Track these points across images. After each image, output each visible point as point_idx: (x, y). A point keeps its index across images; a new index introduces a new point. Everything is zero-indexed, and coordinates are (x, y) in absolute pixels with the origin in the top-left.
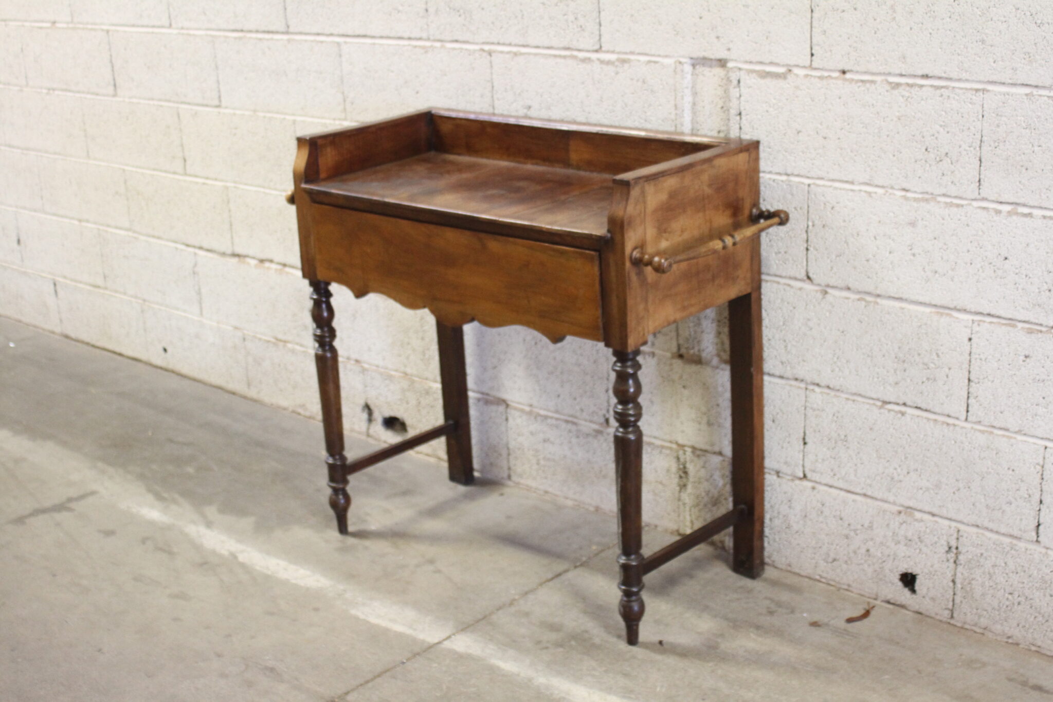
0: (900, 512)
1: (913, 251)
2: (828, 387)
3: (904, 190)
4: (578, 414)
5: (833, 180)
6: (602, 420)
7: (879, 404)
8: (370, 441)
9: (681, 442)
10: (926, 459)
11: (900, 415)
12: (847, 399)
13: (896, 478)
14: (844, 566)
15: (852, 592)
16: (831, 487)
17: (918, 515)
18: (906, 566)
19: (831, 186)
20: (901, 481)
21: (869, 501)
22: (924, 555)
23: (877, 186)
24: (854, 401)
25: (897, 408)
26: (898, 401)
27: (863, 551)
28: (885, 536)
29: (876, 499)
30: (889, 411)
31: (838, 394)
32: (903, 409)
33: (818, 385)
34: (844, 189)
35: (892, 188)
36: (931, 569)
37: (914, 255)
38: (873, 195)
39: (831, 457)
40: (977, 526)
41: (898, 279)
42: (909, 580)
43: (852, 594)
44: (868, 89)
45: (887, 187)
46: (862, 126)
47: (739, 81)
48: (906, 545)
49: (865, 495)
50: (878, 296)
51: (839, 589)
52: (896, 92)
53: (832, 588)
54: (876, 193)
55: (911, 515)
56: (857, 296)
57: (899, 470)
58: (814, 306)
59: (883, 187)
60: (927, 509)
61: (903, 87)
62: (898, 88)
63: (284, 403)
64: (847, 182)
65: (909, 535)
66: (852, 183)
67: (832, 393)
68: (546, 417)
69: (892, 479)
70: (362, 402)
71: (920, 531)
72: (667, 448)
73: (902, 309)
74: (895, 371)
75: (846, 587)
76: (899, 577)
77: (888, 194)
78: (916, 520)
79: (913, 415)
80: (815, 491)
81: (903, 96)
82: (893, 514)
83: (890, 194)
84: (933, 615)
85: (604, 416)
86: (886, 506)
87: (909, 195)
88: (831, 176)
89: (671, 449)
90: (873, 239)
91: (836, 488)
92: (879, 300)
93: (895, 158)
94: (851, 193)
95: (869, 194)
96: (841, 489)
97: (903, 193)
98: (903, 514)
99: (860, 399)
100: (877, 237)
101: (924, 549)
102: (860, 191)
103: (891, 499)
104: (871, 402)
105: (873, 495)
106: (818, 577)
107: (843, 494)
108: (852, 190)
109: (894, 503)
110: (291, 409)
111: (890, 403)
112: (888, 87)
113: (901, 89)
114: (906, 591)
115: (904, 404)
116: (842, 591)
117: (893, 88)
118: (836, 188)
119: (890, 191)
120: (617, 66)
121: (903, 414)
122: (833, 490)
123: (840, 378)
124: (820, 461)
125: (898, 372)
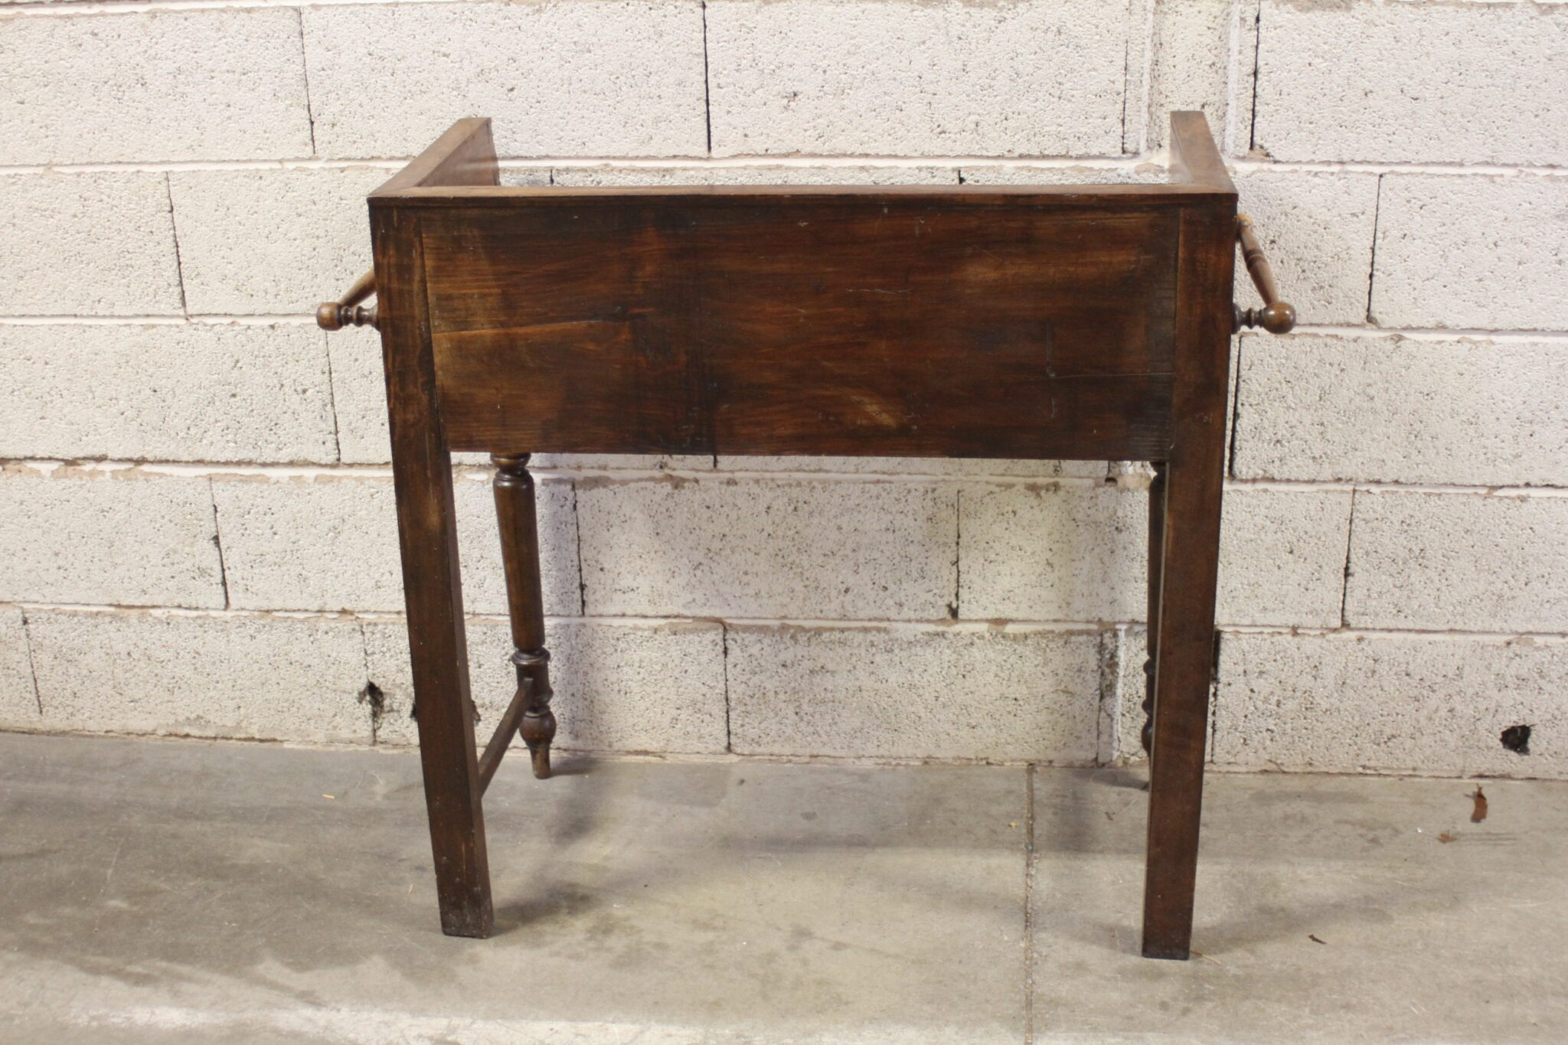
0: (1509, 644)
1: (1560, 256)
2: (1396, 482)
3: (1552, 166)
4: (892, 614)
5: (1426, 164)
6: (944, 613)
7: (1484, 491)
8: (380, 749)
9: (1106, 618)
10: (1559, 557)
11: (1518, 502)
12: (1429, 495)
13: (1508, 593)
14: (1409, 743)
15: (1421, 777)
16: (1390, 631)
17: (1539, 641)
18: (1514, 718)
19: (1422, 173)
20: (1513, 598)
21: (1457, 637)
22: (1546, 696)
23: (1505, 165)
24: (1440, 495)
25: (1514, 493)
26: (1518, 482)
27: (1443, 712)
28: (1484, 683)
29: (1471, 632)
30: (1501, 498)
31: (1411, 490)
32: (1523, 492)
33: (1378, 482)
34: (1445, 176)
35: (1531, 165)
36: (1556, 712)
37: (1560, 262)
38: (1498, 180)
39: (1395, 586)
41: (1531, 300)
42: (1516, 738)
43: (1423, 780)
44: (1499, 18)
45: (1522, 165)
46: (1484, 75)
47: (1258, 20)
48: (1518, 687)
49: (1452, 631)
50: (1495, 331)
51: (1401, 778)
52: (1547, 19)
53: (1389, 779)
54: (1502, 176)
55: (1529, 643)
56: (1457, 337)
57: (1512, 582)
58: (1379, 363)
59: (1515, 165)
60: (1556, 628)
61: (1561, 10)
62: (1552, 13)
63: (138, 722)
64: (1451, 164)
65: (1524, 673)
66: (1461, 165)
67: (1402, 490)
69: (1500, 597)
70: (362, 685)
71: (1543, 663)
72: (1080, 633)
73: (1536, 344)
74: (1516, 437)
75: (1411, 772)
76: (1500, 736)
77: (1523, 175)
78: (1537, 649)
79: (1541, 498)
80: (1363, 644)
81: (1558, 25)
82: (1498, 648)
83: (1527, 175)
84: (1555, 776)
85: (949, 606)
86: (1486, 638)
87: (1558, 173)
88: (1424, 158)
89: (1088, 633)
90: (1492, 246)
91: (1399, 630)
92: (1494, 338)
93: (1538, 119)
94: (1458, 181)
95: (1491, 178)
96: (1410, 631)
97: (1549, 171)
98: (1513, 645)
99: (1451, 490)
100: (1499, 243)
101: (1547, 687)
102: (1475, 175)
103: (1496, 627)
104: (1471, 491)
105: (1466, 628)
106: (1360, 770)
107: (1412, 636)
108: (1460, 176)
109: (1503, 632)
110: (161, 732)
111: (1502, 487)
112: (1534, 12)
113: (1556, 15)
114: (1513, 755)
115: (1528, 485)
116: (1406, 779)
117: (1543, 13)
118: (1432, 176)
119: (1527, 170)
120: (1001, 9)
121: (1523, 499)
122: (1394, 636)
123: (1417, 464)
124: (1376, 595)
125: (1520, 439)
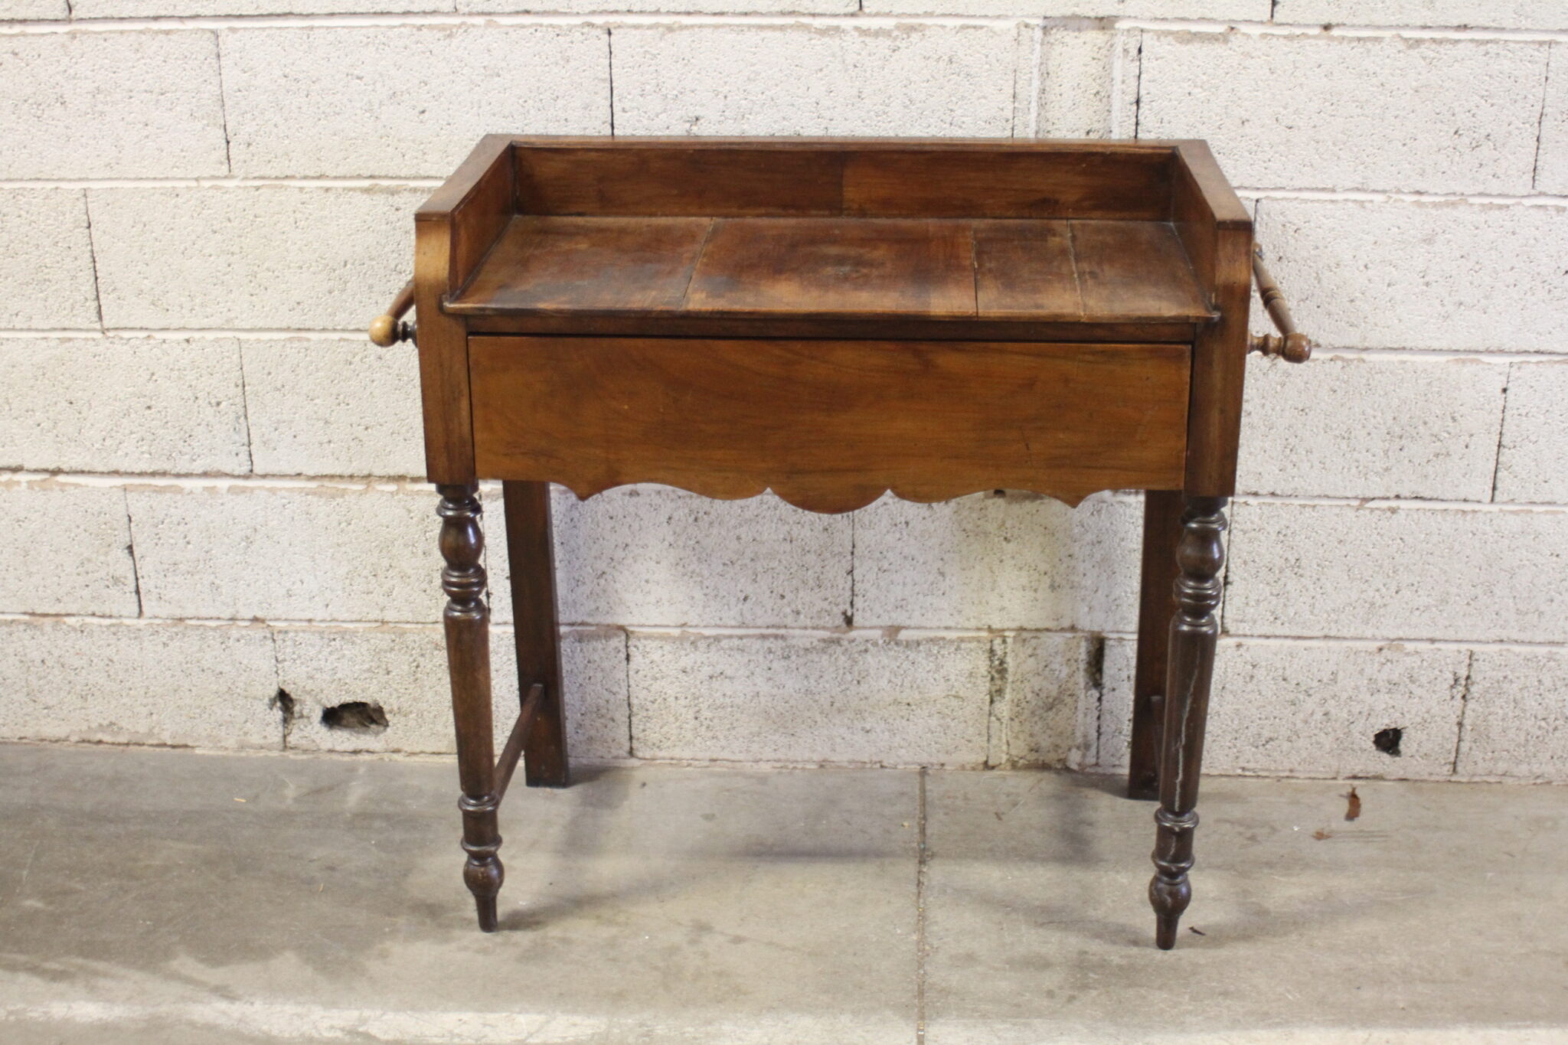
0: (1381, 649)
1: (1427, 279)
2: (1273, 494)
3: (1419, 193)
4: (789, 621)
5: (1300, 190)
6: (840, 621)
7: (1356, 503)
8: (290, 755)
9: (996, 625)
10: (1427, 567)
11: (1389, 514)
12: (1304, 506)
13: (1379, 601)
14: (1286, 746)
15: (1298, 778)
16: (1268, 637)
17: (1410, 646)
18: (1386, 721)
19: (1296, 199)
20: (1385, 605)
21: (1332, 643)
22: (1417, 700)
23: (1374, 191)
24: (1314, 507)
25: (1385, 504)
26: (1388, 495)
27: (1318, 716)
28: (1357, 688)
29: (1345, 638)
30: (1372, 510)
31: (1287, 501)
32: (1394, 504)
33: (1256, 494)
34: (1318, 201)
35: (1399, 191)
36: (1426, 716)
37: (1427, 284)
38: (1368, 205)
39: (1272, 594)
40: (1502, 641)
41: (1400, 321)
42: (1389, 741)
43: (1299, 781)
44: (1369, 51)
45: (1391, 191)
46: (1354, 105)
47: (1140, 51)
48: (1390, 692)
49: (1326, 637)
50: (1366, 349)
51: (1279, 779)
52: (1414, 53)
53: (1267, 780)
54: (1371, 201)
55: (1400, 649)
56: (1330, 355)
57: (1384, 590)
58: (1257, 380)
59: (1384, 192)
60: (1425, 635)
61: (1427, 44)
62: (1418, 46)
63: (52, 729)
64: (1323, 190)
65: (1395, 678)
66: (1333, 191)
67: (1278, 502)
68: (717, 639)
69: (1372, 604)
70: (273, 692)
71: (1413, 668)
72: (971, 640)
73: (1404, 362)
74: (1386, 452)
75: (1287, 774)
76: (1373, 739)
77: (1391, 201)
78: (1408, 654)
79: (1409, 510)
80: (1242, 650)
81: (1424, 58)
82: (1370, 653)
83: (1395, 201)
84: (1426, 777)
85: (844, 613)
86: (1359, 645)
87: (1424, 199)
88: (1298, 184)
89: (978, 640)
90: (1362, 268)
91: (1276, 637)
92: (1364, 356)
93: (1405, 148)
94: (1330, 206)
95: (1361, 204)
96: (1286, 637)
97: (1416, 198)
98: (1385, 651)
99: (1325, 502)
100: (1370, 265)
101: (1418, 691)
102: (1346, 200)
103: (1368, 634)
104: (1344, 502)
105: (1339, 634)
106: (1239, 771)
107: (1289, 642)
108: (1332, 201)
109: (1374, 638)
110: (74, 738)
111: (1373, 499)
112: (1401, 46)
113: (1423, 48)
114: (1385, 757)
115: (1398, 497)
116: (1284, 780)
117: (1410, 47)
118: (1306, 201)
119: (1395, 196)
120: (895, 39)
121: (1393, 511)
122: (1271, 642)
123: (1293, 477)
124: (1252, 603)
125: (1390, 453)
